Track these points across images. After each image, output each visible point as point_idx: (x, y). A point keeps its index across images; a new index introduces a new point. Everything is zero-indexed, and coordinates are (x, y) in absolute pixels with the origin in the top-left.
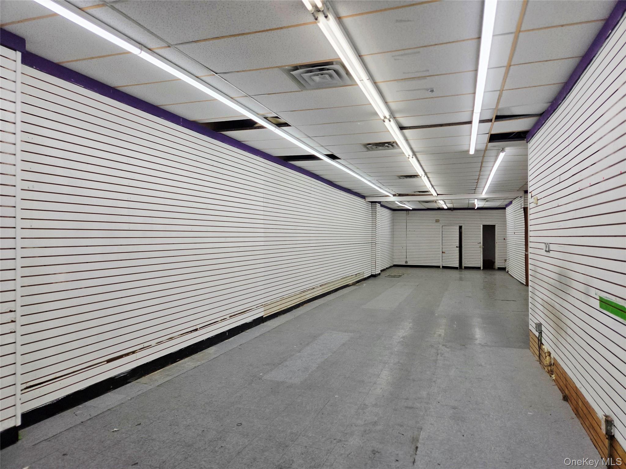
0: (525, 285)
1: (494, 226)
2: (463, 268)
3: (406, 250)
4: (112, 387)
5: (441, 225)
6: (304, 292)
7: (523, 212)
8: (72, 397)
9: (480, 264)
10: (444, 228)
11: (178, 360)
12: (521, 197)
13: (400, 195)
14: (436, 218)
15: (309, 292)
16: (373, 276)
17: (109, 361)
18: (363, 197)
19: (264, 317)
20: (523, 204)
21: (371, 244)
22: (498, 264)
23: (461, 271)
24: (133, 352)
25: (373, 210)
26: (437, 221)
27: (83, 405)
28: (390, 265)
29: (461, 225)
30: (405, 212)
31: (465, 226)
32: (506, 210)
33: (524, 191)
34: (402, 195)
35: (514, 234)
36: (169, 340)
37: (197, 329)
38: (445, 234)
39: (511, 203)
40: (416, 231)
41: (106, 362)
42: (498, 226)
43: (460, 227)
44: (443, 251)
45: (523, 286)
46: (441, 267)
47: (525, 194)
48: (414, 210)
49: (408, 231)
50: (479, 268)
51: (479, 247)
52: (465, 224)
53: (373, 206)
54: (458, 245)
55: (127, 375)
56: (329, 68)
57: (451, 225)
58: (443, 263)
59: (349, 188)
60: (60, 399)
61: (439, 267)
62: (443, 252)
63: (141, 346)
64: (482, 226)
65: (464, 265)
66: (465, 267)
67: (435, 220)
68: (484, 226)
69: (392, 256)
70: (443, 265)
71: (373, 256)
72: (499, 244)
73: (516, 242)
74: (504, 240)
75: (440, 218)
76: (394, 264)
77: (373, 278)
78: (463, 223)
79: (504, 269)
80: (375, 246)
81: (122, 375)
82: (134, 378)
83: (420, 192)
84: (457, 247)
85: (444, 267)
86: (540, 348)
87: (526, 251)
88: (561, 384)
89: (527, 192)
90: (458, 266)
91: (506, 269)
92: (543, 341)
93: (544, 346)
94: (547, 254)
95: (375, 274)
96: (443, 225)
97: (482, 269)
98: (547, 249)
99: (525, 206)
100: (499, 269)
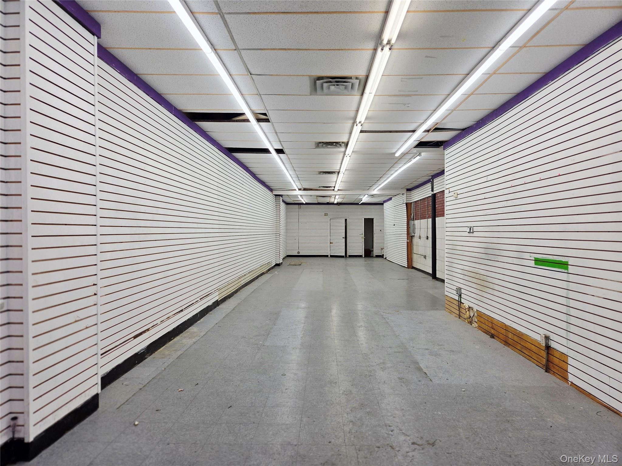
0: (407, 268)
1: (373, 219)
2: (348, 256)
3: (299, 241)
4: (137, 362)
5: (329, 218)
6: (240, 278)
7: (405, 206)
8: (115, 370)
9: (362, 252)
10: (332, 220)
11: (172, 338)
12: (403, 194)
13: (305, 189)
14: (325, 212)
15: (243, 278)
16: (277, 265)
17: (135, 337)
18: (271, 190)
19: (219, 300)
20: (405, 200)
21: (275, 235)
22: (376, 252)
23: (346, 259)
24: (148, 330)
25: (277, 203)
26: (326, 215)
27: (123, 378)
28: (285, 256)
29: (346, 218)
30: (297, 206)
31: (349, 219)
32: (384, 206)
33: (407, 189)
34: (306, 190)
35: (394, 225)
36: (167, 320)
37: (183, 310)
38: (332, 225)
39: (391, 199)
40: (307, 223)
41: (133, 339)
42: (376, 219)
43: (346, 220)
44: (331, 242)
45: (405, 268)
46: (329, 256)
47: (407, 192)
48: (307, 204)
49: (300, 223)
50: (361, 256)
51: (361, 237)
52: (349, 218)
53: (276, 199)
54: (344, 236)
55: (145, 351)
56: (350, 81)
57: (338, 218)
58: (331, 253)
59: (264, 181)
60: (108, 372)
61: (327, 256)
62: (330, 243)
63: (152, 325)
64: (363, 219)
65: (348, 254)
66: (349, 255)
67: (324, 214)
68: (364, 218)
69: (286, 246)
70: (331, 254)
71: (277, 246)
72: (376, 234)
73: (396, 232)
74: (381, 232)
75: (328, 212)
76: (287, 254)
77: (277, 267)
78: (348, 216)
79: (382, 256)
80: (279, 237)
81: (142, 351)
82: (148, 354)
83: (324, 187)
84: (343, 238)
85: (332, 256)
86: (460, 307)
87: (407, 239)
88: (486, 327)
89: (409, 190)
90: (344, 255)
91: (384, 256)
92: (463, 301)
93: (464, 305)
94: (471, 235)
95: (279, 263)
96: (331, 218)
97: (364, 257)
98: (471, 231)
99: (408, 202)
100: (377, 256)
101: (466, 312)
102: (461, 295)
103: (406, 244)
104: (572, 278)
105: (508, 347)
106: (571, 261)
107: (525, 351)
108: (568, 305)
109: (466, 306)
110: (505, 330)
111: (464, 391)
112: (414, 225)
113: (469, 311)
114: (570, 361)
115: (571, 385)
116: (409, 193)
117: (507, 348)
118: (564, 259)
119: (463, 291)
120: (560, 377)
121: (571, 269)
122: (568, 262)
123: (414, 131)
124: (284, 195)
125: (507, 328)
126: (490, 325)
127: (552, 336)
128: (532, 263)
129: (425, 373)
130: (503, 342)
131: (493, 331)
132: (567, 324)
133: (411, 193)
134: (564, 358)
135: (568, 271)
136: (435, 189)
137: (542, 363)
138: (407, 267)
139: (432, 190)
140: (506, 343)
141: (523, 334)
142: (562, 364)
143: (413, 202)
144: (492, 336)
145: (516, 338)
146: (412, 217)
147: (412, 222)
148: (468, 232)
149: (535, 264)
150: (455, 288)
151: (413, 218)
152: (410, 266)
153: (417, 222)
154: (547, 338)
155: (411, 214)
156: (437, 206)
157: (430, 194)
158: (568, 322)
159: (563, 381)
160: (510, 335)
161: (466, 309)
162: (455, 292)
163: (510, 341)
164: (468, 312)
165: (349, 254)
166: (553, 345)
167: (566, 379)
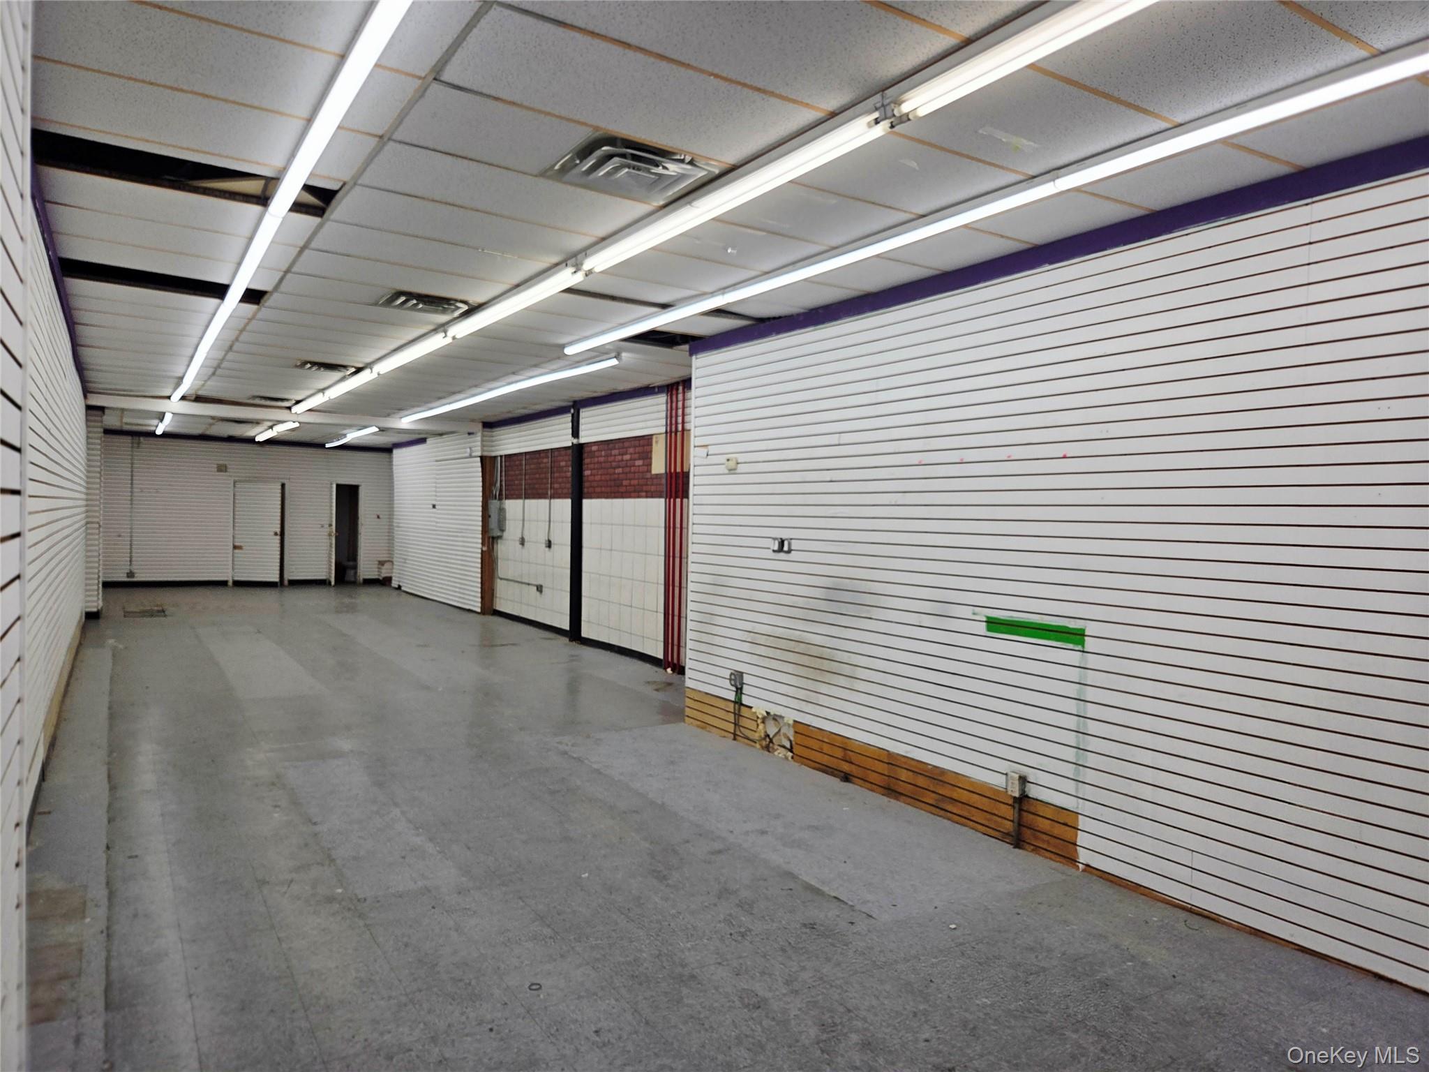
0: (480, 614)
1: (357, 487)
2: (286, 582)
3: (131, 541)
5: (232, 479)
7: (479, 464)
9: (327, 572)
10: (240, 486)
12: (472, 433)
13: (199, 399)
14: (220, 462)
18: (86, 392)
20: (478, 448)
22: (366, 567)
23: (283, 592)
25: (92, 430)
26: (222, 469)
29: (284, 482)
30: (128, 439)
31: (293, 484)
32: (396, 455)
33: (483, 423)
34: (204, 400)
35: (434, 508)
38: (242, 497)
39: (419, 441)
40: (160, 491)
43: (283, 486)
44: (237, 544)
45: (475, 614)
46: (230, 583)
47: (484, 429)
49: (138, 490)
50: (322, 583)
51: (327, 533)
52: (293, 481)
53: (89, 419)
54: (277, 529)
57: (258, 480)
58: (235, 574)
61: (223, 584)
62: (235, 547)
64: (335, 486)
65: (287, 577)
66: (291, 581)
67: (218, 466)
70: (236, 579)
71: (91, 560)
72: (367, 527)
73: (440, 524)
74: (379, 519)
75: (229, 462)
77: (90, 623)
78: (289, 477)
79: (386, 582)
80: (97, 532)
83: (265, 398)
84: (274, 534)
85: (238, 584)
86: (738, 715)
87: (483, 544)
88: (825, 760)
89: (489, 425)
90: (277, 580)
91: (393, 582)
92: (745, 700)
93: (753, 710)
94: (782, 556)
95: (95, 610)
96: (236, 479)
97: (333, 583)
98: (786, 548)
99: (486, 454)
100: (369, 582)
101: (758, 725)
102: (741, 689)
103: (480, 556)
104: (1092, 661)
105: (897, 799)
106: (1091, 629)
107: (949, 808)
108: (1082, 715)
109: (760, 714)
110: (888, 763)
111: (955, 929)
112: (502, 511)
113: (763, 722)
114: (1083, 823)
115: (1084, 871)
116: (488, 432)
117: (895, 801)
118: (1072, 624)
119: (746, 679)
120: (1053, 856)
121: (1090, 644)
122: (1084, 630)
123: (665, 306)
124: (108, 408)
125: (892, 760)
126: (839, 753)
127: (1032, 775)
128: (982, 628)
129: (835, 898)
130: (886, 791)
131: (846, 767)
132: (1077, 753)
133: (494, 434)
134: (1067, 819)
135: (1083, 647)
136: (581, 433)
137: (1002, 830)
138: (479, 610)
139: (575, 433)
140: (891, 791)
141: (943, 772)
142: (1058, 830)
143: (501, 456)
144: (846, 778)
145: (921, 781)
146: (496, 491)
147: (494, 504)
148: (774, 551)
149: (989, 630)
150: (727, 674)
151: (500, 494)
152: (489, 608)
153: (513, 507)
154: (1023, 780)
155: (493, 484)
156: (587, 473)
157: (568, 441)
158: (1081, 747)
159: (1060, 862)
160: (904, 775)
161: (758, 718)
162: (727, 684)
163: (902, 788)
164: (761, 726)
165: (291, 578)
166: (1033, 792)
167: (1072, 860)
